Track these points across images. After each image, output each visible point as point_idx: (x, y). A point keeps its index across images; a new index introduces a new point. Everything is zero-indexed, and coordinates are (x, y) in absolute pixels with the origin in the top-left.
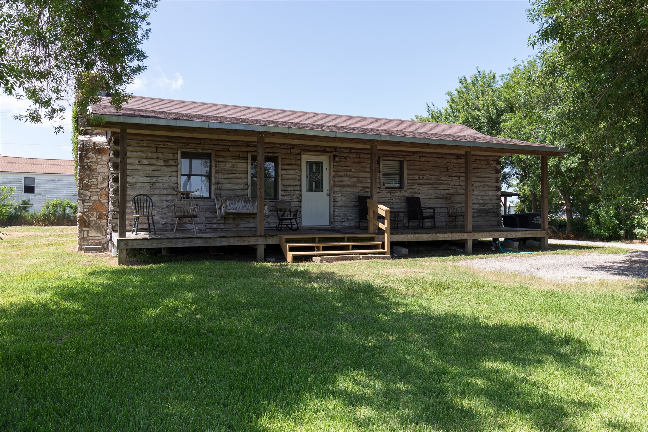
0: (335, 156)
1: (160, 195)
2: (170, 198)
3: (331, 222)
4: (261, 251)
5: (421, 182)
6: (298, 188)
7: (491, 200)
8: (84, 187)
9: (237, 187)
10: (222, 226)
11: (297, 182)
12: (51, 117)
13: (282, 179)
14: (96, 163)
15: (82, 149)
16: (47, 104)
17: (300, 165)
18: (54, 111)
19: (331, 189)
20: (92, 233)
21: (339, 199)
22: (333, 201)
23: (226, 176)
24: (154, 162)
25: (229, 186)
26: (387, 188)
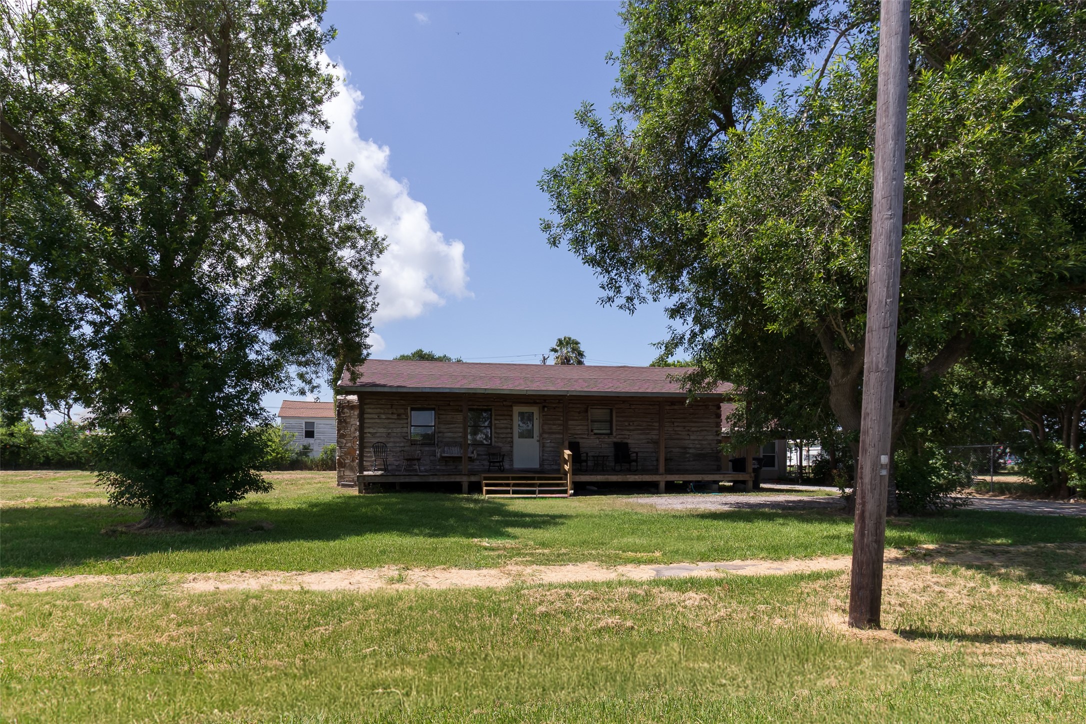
0: (544, 407)
1: (394, 442)
2: (402, 444)
3: (540, 465)
4: (465, 487)
5: (631, 428)
6: (510, 435)
7: (710, 444)
8: (341, 436)
9: (456, 435)
10: (444, 468)
11: (509, 431)
12: (312, 391)
13: (496, 428)
14: (350, 417)
15: (339, 407)
16: (310, 382)
17: (511, 416)
18: (314, 387)
19: (541, 435)
20: (347, 473)
21: (548, 445)
22: (543, 446)
23: (447, 426)
24: (390, 416)
25: (449, 434)
26: (595, 434)
